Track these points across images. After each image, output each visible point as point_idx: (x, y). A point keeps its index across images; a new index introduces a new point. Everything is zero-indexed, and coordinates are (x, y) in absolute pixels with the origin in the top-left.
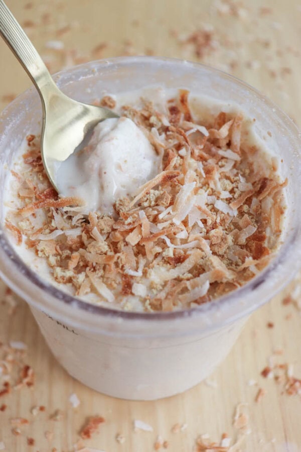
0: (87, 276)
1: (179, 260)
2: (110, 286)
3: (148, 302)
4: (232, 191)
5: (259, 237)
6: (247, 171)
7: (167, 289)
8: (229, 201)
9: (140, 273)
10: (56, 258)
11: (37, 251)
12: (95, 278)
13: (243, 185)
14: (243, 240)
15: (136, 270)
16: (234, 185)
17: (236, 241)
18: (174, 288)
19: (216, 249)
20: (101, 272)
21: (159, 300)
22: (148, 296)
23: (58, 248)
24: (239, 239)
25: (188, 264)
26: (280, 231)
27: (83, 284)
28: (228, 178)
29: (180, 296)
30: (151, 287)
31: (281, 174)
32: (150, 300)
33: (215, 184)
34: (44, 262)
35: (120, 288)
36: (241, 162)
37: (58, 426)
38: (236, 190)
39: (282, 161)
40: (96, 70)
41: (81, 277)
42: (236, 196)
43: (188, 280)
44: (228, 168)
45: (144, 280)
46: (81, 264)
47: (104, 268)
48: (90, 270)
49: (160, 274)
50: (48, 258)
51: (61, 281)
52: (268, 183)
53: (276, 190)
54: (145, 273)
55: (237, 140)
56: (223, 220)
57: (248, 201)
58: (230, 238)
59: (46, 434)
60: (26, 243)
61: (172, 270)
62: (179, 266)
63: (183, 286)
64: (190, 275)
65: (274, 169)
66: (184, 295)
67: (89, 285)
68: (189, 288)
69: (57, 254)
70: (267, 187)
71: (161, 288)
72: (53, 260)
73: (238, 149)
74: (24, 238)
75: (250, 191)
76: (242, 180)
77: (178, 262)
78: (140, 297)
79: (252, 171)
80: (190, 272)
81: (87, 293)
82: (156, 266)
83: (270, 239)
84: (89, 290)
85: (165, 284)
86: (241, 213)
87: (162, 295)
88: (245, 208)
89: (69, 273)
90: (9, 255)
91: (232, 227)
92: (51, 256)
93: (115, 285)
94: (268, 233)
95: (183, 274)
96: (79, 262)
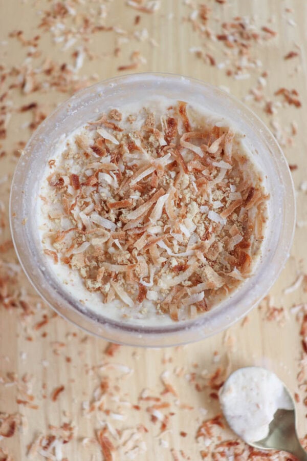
0: (111, 286)
1: (181, 268)
2: (130, 294)
3: (159, 306)
4: (224, 200)
5: (244, 245)
6: (238, 180)
7: (173, 293)
8: (221, 210)
9: (152, 283)
10: (85, 269)
11: (70, 266)
12: (118, 287)
13: (233, 194)
14: (231, 247)
15: (148, 282)
16: (225, 195)
17: (226, 247)
18: (179, 293)
19: (210, 257)
20: (123, 281)
21: (166, 304)
22: (159, 299)
23: (86, 260)
24: (229, 246)
25: (188, 273)
26: (262, 238)
27: (109, 293)
28: (219, 188)
29: (183, 300)
30: (160, 292)
31: (266, 186)
32: (160, 303)
33: (208, 196)
34: (77, 273)
35: (137, 293)
36: (233, 169)
37: (88, 346)
38: (227, 199)
39: (266, 177)
40: (102, 93)
41: (107, 287)
42: (227, 205)
43: (190, 286)
44: (220, 180)
45: (156, 288)
46: (106, 274)
47: (124, 277)
48: (113, 280)
49: (168, 281)
50: (79, 270)
51: (93, 290)
52: (255, 193)
53: (260, 202)
54: (155, 282)
55: (229, 150)
56: (214, 229)
57: (237, 211)
58: (221, 245)
59: (80, 353)
60: (62, 260)
61: (176, 278)
62: (182, 274)
63: (185, 292)
64: (190, 283)
65: (260, 180)
66: (186, 299)
67: (113, 294)
68: (189, 294)
69: (86, 266)
70: (254, 197)
71: (168, 292)
72: (83, 272)
73: (230, 159)
74: (59, 255)
75: (239, 202)
76: (232, 188)
77: (180, 270)
78: (153, 300)
79: (242, 179)
80: (190, 279)
81: (113, 300)
82: (164, 275)
83: (253, 244)
84: (114, 297)
85: (171, 289)
86: (231, 222)
87: (169, 299)
88: (235, 217)
89: (98, 285)
91: (224, 234)
92: (82, 269)
93: (133, 292)
94: (252, 240)
95: (185, 281)
96: (104, 273)
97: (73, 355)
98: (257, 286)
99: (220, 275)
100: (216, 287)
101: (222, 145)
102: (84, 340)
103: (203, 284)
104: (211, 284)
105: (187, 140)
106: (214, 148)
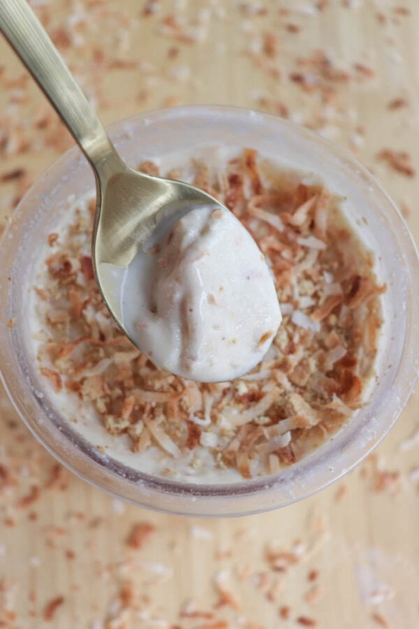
0: (145, 426)
1: (254, 398)
2: (174, 438)
3: (220, 455)
4: (315, 296)
5: (348, 362)
6: (336, 265)
7: (241, 436)
8: (311, 310)
9: (208, 421)
10: (104, 400)
11: (81, 396)
12: (156, 427)
13: (330, 286)
14: (330, 365)
15: (203, 418)
16: (318, 287)
17: (320, 366)
18: (250, 436)
19: (297, 380)
20: (161, 418)
21: (231, 453)
22: (218, 446)
23: (106, 387)
24: (325, 364)
25: (264, 405)
26: (375, 351)
27: (142, 436)
28: (308, 277)
29: (257, 447)
30: (222, 434)
31: (379, 273)
32: (221, 452)
33: (292, 288)
34: (91, 410)
35: (186, 436)
36: (328, 250)
37: (101, 534)
38: (320, 294)
39: (380, 259)
40: (131, 134)
41: (139, 429)
42: (321, 302)
43: (267, 425)
44: (309, 265)
45: (214, 428)
46: (137, 408)
47: (165, 413)
48: (148, 416)
49: (233, 417)
50: (94, 402)
51: (115, 431)
52: (362, 283)
53: (371, 297)
54: (214, 419)
55: (322, 220)
56: (302, 339)
57: (336, 311)
58: (313, 363)
59: (88, 544)
60: (67, 386)
61: (246, 412)
62: (254, 406)
63: (260, 434)
64: (267, 420)
65: (370, 263)
66: (262, 445)
67: (149, 438)
68: (267, 436)
69: (105, 396)
70: (361, 288)
71: (233, 434)
72: (101, 405)
73: (324, 234)
74: (64, 378)
75: (338, 297)
76: (328, 278)
77: (252, 401)
78: (210, 448)
79: (341, 264)
80: (266, 414)
81: (148, 447)
82: (226, 408)
83: (362, 361)
84: (148, 443)
85: (238, 430)
86: (328, 328)
87: (235, 445)
88: (333, 320)
89: (124, 424)
90: (58, 426)
91: (316, 346)
92: (99, 400)
93: (179, 434)
94: (360, 355)
95: (259, 417)
96: (134, 406)
97: (78, 548)
98: (374, 420)
99: (313, 407)
100: (310, 425)
101: (312, 213)
102: (95, 523)
103: (288, 420)
104: (301, 420)
105: (258, 206)
106: (300, 217)
